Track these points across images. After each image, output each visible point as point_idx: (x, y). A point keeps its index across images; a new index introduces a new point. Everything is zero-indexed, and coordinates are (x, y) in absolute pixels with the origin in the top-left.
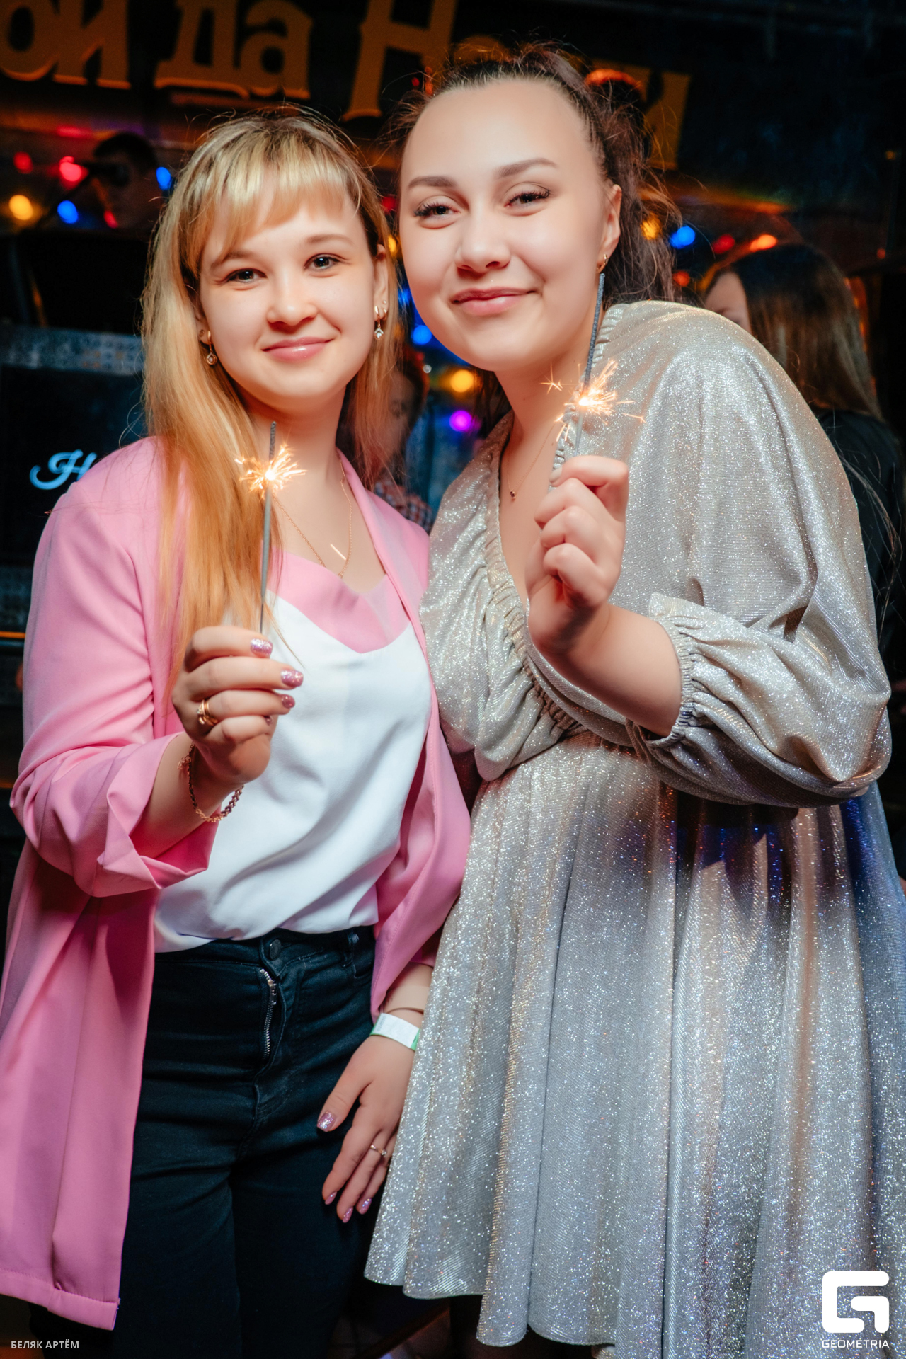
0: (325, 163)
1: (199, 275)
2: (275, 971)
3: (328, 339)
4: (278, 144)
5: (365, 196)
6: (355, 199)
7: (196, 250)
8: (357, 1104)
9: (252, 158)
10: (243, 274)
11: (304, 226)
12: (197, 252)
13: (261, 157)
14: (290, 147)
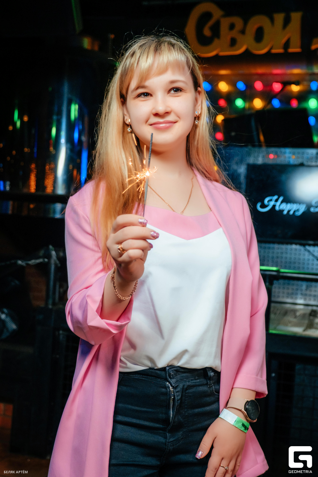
0: (178, 52)
1: (127, 96)
2: (172, 383)
3: (175, 122)
4: (160, 45)
5: (193, 65)
6: (189, 68)
7: (126, 86)
8: (212, 447)
9: (150, 50)
10: (144, 95)
11: (169, 76)
12: (126, 87)
13: (153, 50)
14: (165, 47)
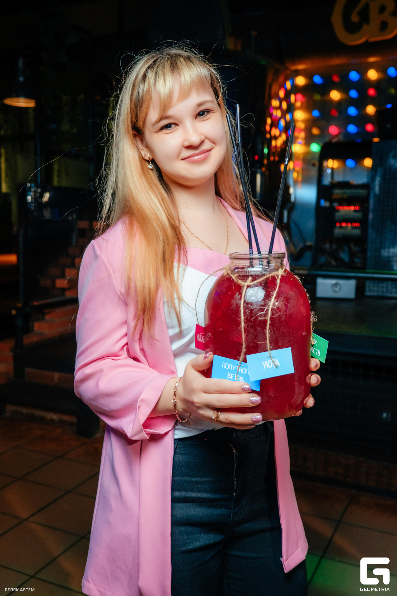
3: (211, 148)
9: (165, 71)
10: (167, 126)
11: (194, 99)
